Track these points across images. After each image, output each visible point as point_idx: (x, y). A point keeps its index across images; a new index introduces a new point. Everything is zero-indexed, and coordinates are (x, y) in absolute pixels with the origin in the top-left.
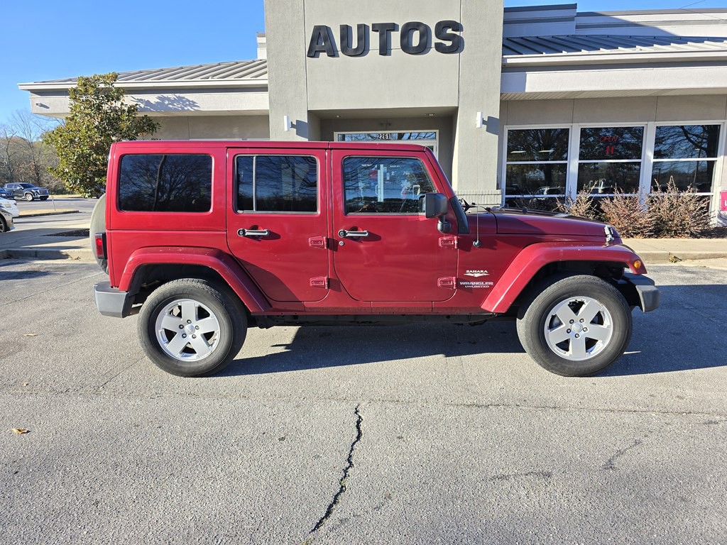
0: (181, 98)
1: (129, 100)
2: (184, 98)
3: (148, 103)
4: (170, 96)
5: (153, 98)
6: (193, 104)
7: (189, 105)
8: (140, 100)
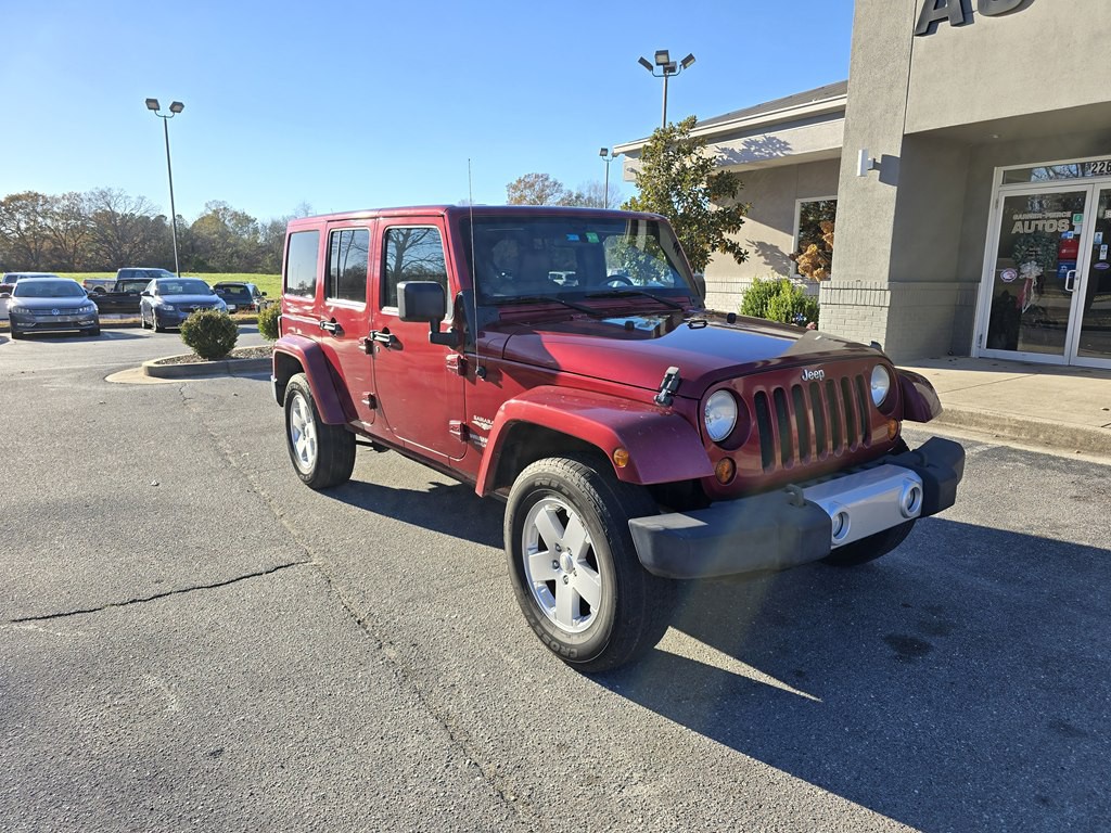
0: (770, 140)
1: (709, 152)
2: (774, 138)
3: (732, 152)
4: (759, 138)
5: (737, 145)
6: (785, 146)
7: (779, 149)
8: (724, 150)
